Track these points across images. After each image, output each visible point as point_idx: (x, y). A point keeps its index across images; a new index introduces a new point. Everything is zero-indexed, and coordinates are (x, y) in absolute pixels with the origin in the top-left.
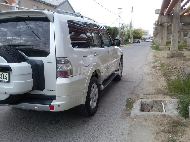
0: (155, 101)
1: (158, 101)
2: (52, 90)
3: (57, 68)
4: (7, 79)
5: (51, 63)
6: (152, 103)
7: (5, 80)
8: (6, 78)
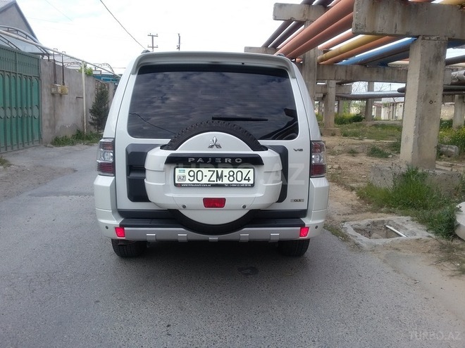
0: (373, 223)
1: (378, 222)
2: (300, 201)
3: (311, 159)
4: (249, 180)
5: (301, 150)
6: (369, 227)
7: (246, 182)
8: (247, 178)
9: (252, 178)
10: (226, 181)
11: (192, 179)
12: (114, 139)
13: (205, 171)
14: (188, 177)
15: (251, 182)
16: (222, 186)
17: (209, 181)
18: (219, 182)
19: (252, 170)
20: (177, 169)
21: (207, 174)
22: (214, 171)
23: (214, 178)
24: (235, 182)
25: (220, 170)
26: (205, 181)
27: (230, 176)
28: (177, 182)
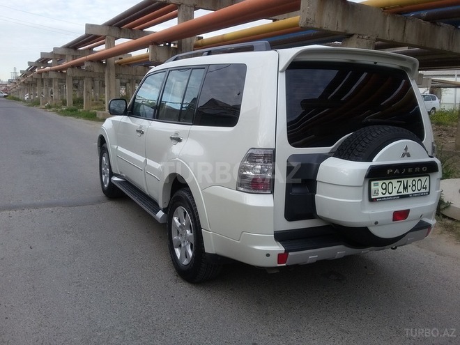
4: (426, 188)
7: (424, 190)
8: (425, 186)
9: (428, 187)
10: (410, 191)
11: (384, 192)
12: (274, 150)
13: (394, 182)
14: (381, 191)
15: (427, 190)
16: (407, 196)
17: (398, 193)
18: (405, 193)
19: (428, 178)
20: (372, 183)
21: (395, 186)
22: (401, 182)
23: (401, 190)
24: (417, 191)
25: (405, 180)
26: (395, 193)
27: (413, 185)
28: (372, 197)
